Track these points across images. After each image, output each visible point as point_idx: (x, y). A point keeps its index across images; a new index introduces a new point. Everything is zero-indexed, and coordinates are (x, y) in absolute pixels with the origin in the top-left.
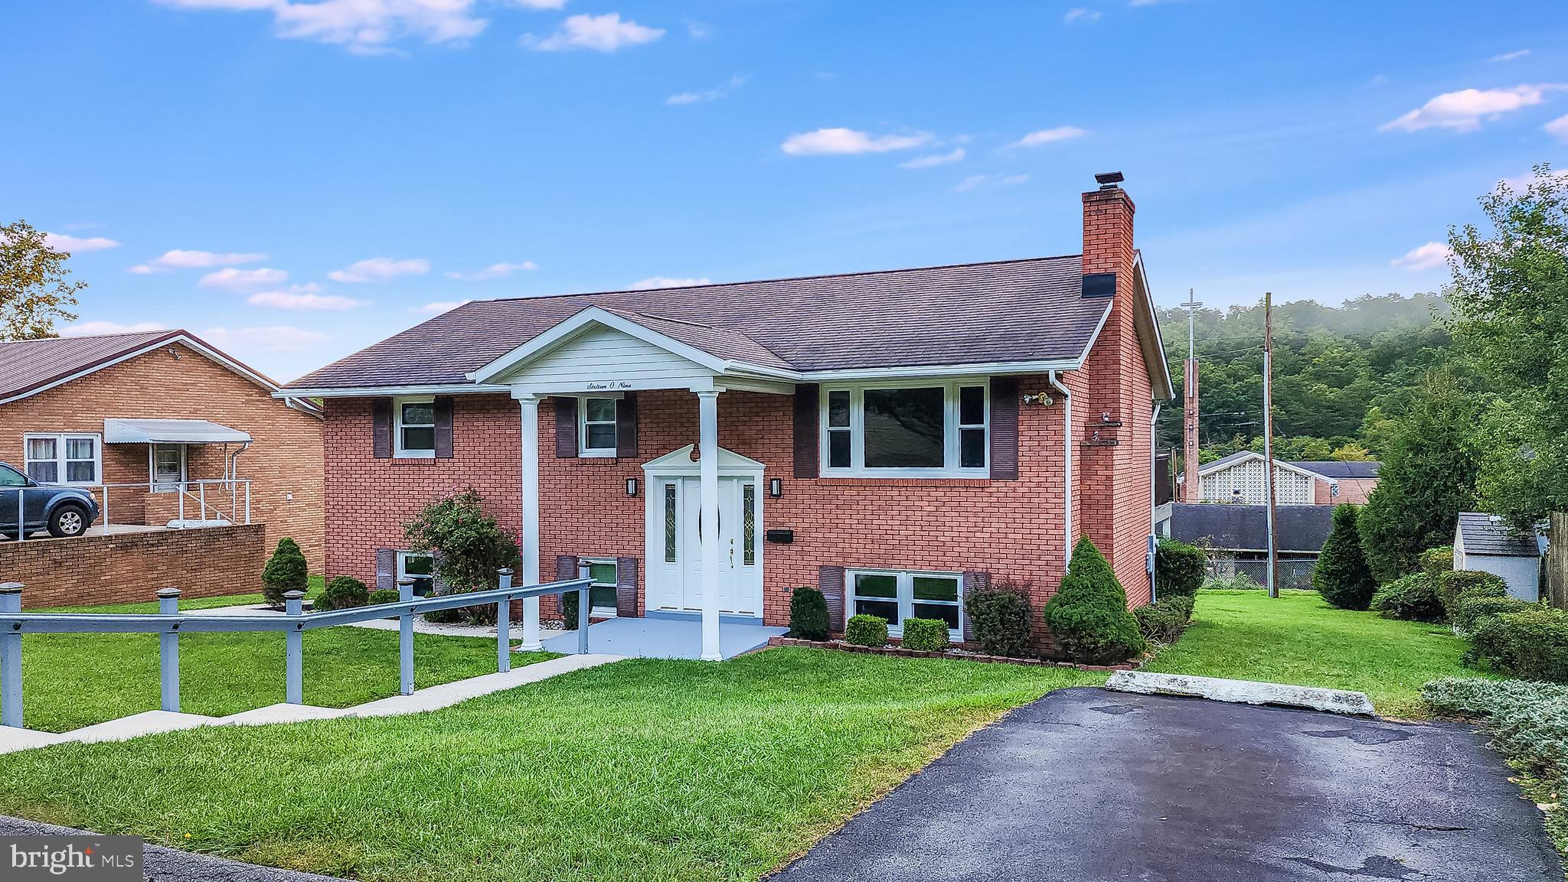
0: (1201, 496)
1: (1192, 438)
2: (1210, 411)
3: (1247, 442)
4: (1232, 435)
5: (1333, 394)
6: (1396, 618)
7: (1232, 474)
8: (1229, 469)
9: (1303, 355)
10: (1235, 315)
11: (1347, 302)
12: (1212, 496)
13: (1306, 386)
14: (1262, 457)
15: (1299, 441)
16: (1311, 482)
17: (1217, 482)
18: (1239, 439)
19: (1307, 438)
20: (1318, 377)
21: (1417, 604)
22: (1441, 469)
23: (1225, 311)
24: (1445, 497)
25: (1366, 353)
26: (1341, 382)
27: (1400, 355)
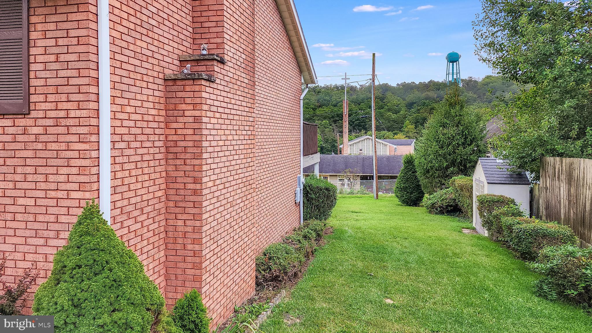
0: (349, 152)
1: (346, 129)
2: (353, 122)
3: (366, 133)
4: (360, 131)
5: (394, 116)
6: (436, 213)
7: (360, 144)
8: (359, 142)
9: (384, 102)
10: (362, 88)
11: (398, 84)
12: (353, 152)
13: (385, 113)
14: (371, 138)
15: (383, 132)
16: (388, 146)
17: (355, 147)
18: (363, 131)
19: (386, 131)
20: (389, 110)
21: (447, 206)
22: (456, 135)
23: (358, 87)
24: (458, 150)
25: (404, 102)
26: (396, 112)
27: (415, 103)
